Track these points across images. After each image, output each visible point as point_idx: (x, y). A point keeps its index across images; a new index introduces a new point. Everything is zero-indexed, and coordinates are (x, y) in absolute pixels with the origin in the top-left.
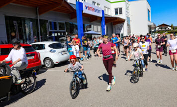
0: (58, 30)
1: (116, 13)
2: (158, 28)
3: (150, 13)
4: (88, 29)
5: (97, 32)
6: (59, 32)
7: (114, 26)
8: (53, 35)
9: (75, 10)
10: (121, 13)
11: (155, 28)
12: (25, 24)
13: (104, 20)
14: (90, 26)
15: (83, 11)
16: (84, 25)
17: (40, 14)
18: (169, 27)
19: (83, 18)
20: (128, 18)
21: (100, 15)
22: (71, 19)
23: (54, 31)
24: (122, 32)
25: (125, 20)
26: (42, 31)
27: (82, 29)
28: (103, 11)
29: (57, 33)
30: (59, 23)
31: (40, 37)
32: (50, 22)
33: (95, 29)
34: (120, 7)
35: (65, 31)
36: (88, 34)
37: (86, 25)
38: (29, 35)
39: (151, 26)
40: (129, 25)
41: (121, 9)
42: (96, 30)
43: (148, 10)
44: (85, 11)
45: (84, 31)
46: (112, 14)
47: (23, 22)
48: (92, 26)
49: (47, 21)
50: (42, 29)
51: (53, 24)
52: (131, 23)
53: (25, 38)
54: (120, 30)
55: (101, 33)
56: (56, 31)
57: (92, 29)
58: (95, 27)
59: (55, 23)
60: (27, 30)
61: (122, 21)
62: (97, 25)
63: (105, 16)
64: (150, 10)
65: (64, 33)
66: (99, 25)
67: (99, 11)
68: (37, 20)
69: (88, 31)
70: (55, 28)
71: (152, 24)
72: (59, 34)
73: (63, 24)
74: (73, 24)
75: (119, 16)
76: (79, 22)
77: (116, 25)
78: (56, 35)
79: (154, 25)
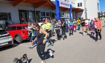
0: (46, 16)
1: (79, 6)
2: (104, 14)
3: (99, 5)
4: (62, 16)
5: (68, 17)
6: (46, 18)
7: (77, 13)
8: (43, 19)
9: (55, 5)
10: (81, 6)
11: (102, 14)
12: (28, 13)
13: (71, 10)
14: (63, 14)
15: (59, 5)
16: (60, 13)
17: (36, 8)
19: (59, 10)
20: (85, 9)
21: (69, 7)
22: (53, 10)
25: (83, 10)
26: (37, 17)
27: (59, 16)
28: (71, 5)
30: (46, 13)
31: (36, 20)
34: (81, 2)
35: (50, 17)
36: (62, 18)
37: (61, 13)
38: (31, 19)
39: (99, 13)
40: (86, 13)
41: (81, 4)
42: (67, 16)
44: (61, 5)
45: (60, 17)
46: (76, 6)
47: (27, 13)
48: (65, 13)
49: (40, 12)
51: (43, 13)
52: (87, 12)
53: (28, 21)
54: (81, 15)
55: (69, 18)
57: (65, 15)
58: (66, 14)
59: (44, 13)
60: (30, 17)
61: (82, 11)
62: (67, 13)
63: (72, 8)
64: (99, 3)
66: (69, 13)
67: (68, 5)
68: (34, 11)
69: (62, 17)
71: (100, 12)
73: (48, 13)
74: (54, 13)
75: (80, 7)
76: (57, 11)
79: (102, 12)
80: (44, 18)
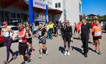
0: (16, 18)
1: (56, 6)
2: (87, 17)
3: (81, 6)
4: (37, 18)
5: (43, 19)
6: (17, 20)
7: (54, 16)
8: (13, 22)
9: (28, 5)
10: (60, 6)
11: (85, 17)
13: (47, 11)
15: (33, 5)
16: (33, 15)
17: (5, 8)
18: (95, 17)
19: (33, 11)
20: (65, 10)
21: (45, 8)
22: (25, 11)
23: (14, 19)
24: (60, 20)
25: (62, 12)
26: (6, 19)
27: (32, 18)
28: (47, 6)
29: (16, 20)
30: (17, 13)
32: (11, 13)
33: (41, 18)
34: (59, 2)
35: (21, 19)
36: (36, 21)
37: (35, 15)
39: (81, 16)
40: (65, 15)
41: (59, 4)
43: (80, 4)
44: (35, 5)
45: (34, 19)
46: (53, 7)
48: (39, 15)
49: (9, 12)
50: (6, 17)
52: (67, 14)
54: (59, 18)
55: (45, 21)
56: (15, 19)
57: (39, 17)
58: (41, 16)
59: (14, 14)
61: (60, 13)
62: (43, 15)
63: (48, 9)
65: (21, 20)
66: (44, 15)
67: (44, 5)
68: (3, 12)
70: (15, 17)
71: (82, 14)
72: (17, 21)
73: (20, 14)
74: (26, 14)
75: (58, 9)
76: (30, 13)
77: (56, 15)
78: (15, 22)
79: (84, 15)
80: (14, 20)
